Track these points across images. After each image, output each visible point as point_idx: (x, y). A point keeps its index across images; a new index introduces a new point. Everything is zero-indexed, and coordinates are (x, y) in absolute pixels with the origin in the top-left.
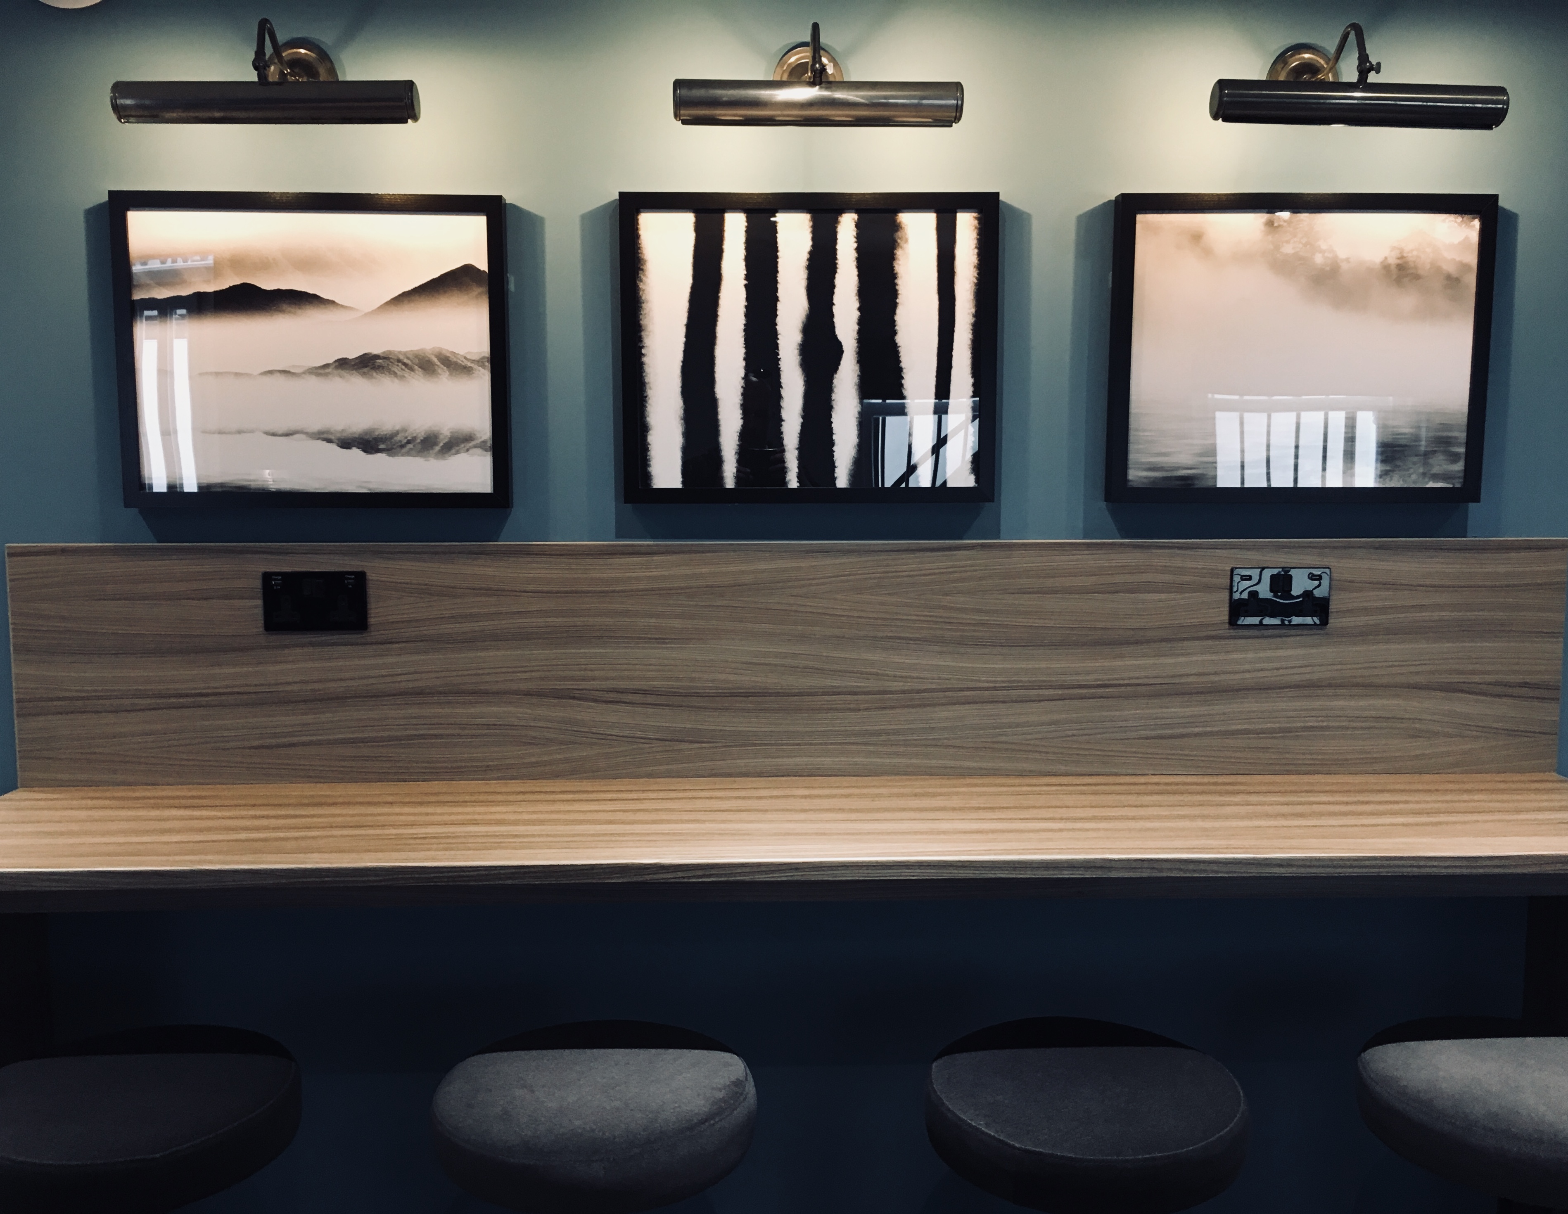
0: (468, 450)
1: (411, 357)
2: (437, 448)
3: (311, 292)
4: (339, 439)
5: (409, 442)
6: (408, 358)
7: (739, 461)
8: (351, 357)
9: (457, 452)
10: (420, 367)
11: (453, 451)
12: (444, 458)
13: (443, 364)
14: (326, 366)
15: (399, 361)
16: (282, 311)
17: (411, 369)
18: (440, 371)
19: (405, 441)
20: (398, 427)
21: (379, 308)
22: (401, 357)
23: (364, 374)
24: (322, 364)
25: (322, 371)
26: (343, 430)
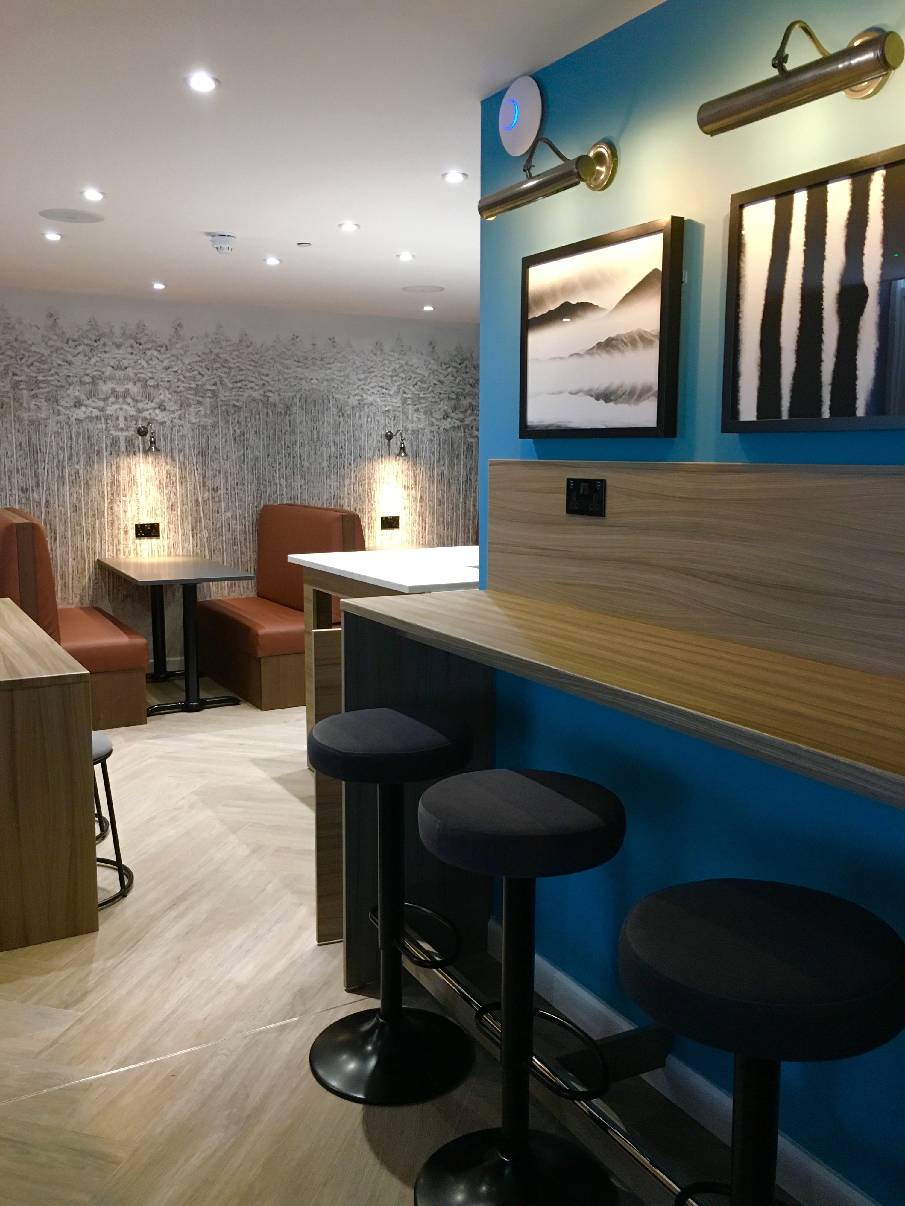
0: (648, 398)
1: (627, 337)
2: (635, 397)
3: (589, 302)
4: (596, 395)
5: (623, 394)
6: (626, 338)
7: (792, 398)
8: (603, 341)
9: (644, 400)
10: (631, 343)
11: (642, 399)
12: (637, 404)
13: (640, 340)
14: (593, 348)
15: (622, 341)
16: (578, 316)
17: (627, 345)
18: (639, 345)
19: (622, 393)
20: (619, 385)
21: (616, 306)
22: (623, 338)
23: (608, 352)
24: (591, 347)
25: (590, 352)
26: (597, 389)
